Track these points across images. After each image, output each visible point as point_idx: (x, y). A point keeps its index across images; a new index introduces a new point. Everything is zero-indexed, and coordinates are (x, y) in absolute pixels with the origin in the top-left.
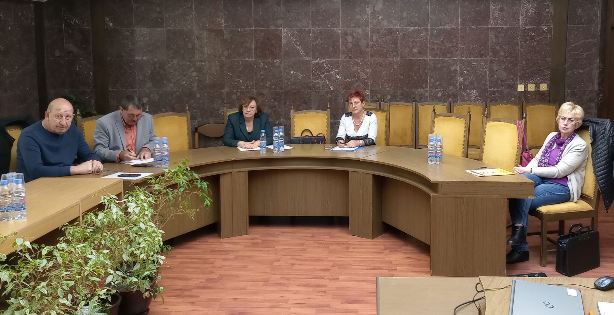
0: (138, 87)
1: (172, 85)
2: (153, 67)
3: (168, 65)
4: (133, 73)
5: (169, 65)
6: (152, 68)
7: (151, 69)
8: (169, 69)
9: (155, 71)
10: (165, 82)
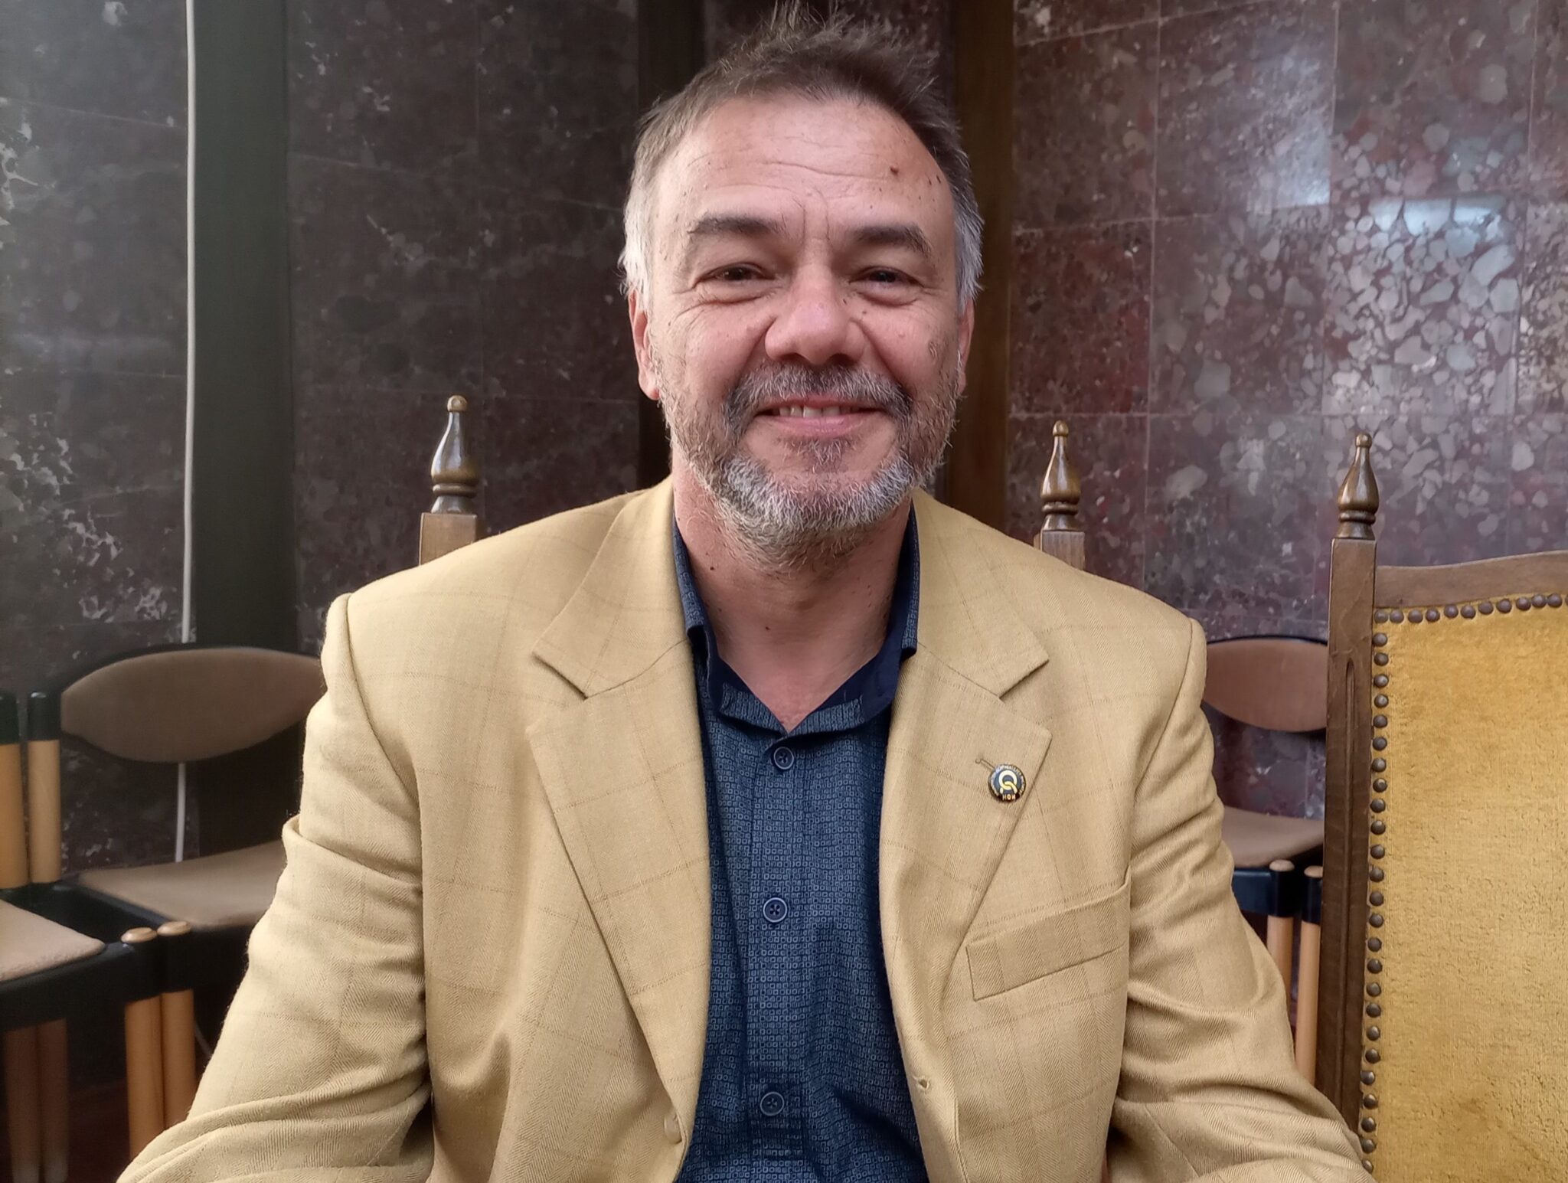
0: (1153, 397)
1: (1353, 379)
2: (1244, 262)
3: (1333, 242)
4: (1135, 312)
5: (1345, 245)
6: (1240, 273)
7: (1231, 280)
8: (1338, 267)
9: (1257, 292)
10: (1309, 363)
